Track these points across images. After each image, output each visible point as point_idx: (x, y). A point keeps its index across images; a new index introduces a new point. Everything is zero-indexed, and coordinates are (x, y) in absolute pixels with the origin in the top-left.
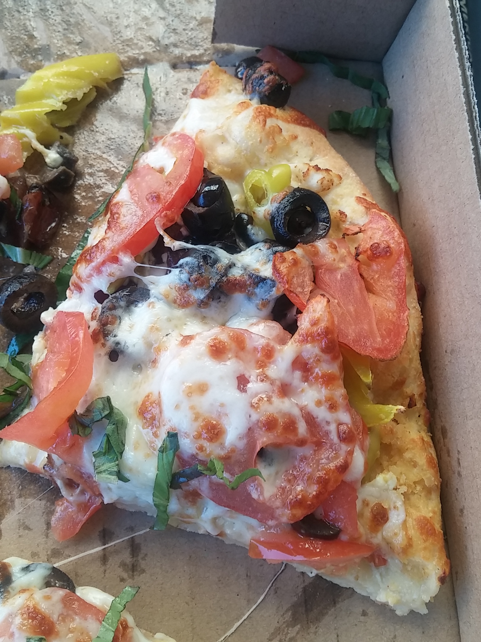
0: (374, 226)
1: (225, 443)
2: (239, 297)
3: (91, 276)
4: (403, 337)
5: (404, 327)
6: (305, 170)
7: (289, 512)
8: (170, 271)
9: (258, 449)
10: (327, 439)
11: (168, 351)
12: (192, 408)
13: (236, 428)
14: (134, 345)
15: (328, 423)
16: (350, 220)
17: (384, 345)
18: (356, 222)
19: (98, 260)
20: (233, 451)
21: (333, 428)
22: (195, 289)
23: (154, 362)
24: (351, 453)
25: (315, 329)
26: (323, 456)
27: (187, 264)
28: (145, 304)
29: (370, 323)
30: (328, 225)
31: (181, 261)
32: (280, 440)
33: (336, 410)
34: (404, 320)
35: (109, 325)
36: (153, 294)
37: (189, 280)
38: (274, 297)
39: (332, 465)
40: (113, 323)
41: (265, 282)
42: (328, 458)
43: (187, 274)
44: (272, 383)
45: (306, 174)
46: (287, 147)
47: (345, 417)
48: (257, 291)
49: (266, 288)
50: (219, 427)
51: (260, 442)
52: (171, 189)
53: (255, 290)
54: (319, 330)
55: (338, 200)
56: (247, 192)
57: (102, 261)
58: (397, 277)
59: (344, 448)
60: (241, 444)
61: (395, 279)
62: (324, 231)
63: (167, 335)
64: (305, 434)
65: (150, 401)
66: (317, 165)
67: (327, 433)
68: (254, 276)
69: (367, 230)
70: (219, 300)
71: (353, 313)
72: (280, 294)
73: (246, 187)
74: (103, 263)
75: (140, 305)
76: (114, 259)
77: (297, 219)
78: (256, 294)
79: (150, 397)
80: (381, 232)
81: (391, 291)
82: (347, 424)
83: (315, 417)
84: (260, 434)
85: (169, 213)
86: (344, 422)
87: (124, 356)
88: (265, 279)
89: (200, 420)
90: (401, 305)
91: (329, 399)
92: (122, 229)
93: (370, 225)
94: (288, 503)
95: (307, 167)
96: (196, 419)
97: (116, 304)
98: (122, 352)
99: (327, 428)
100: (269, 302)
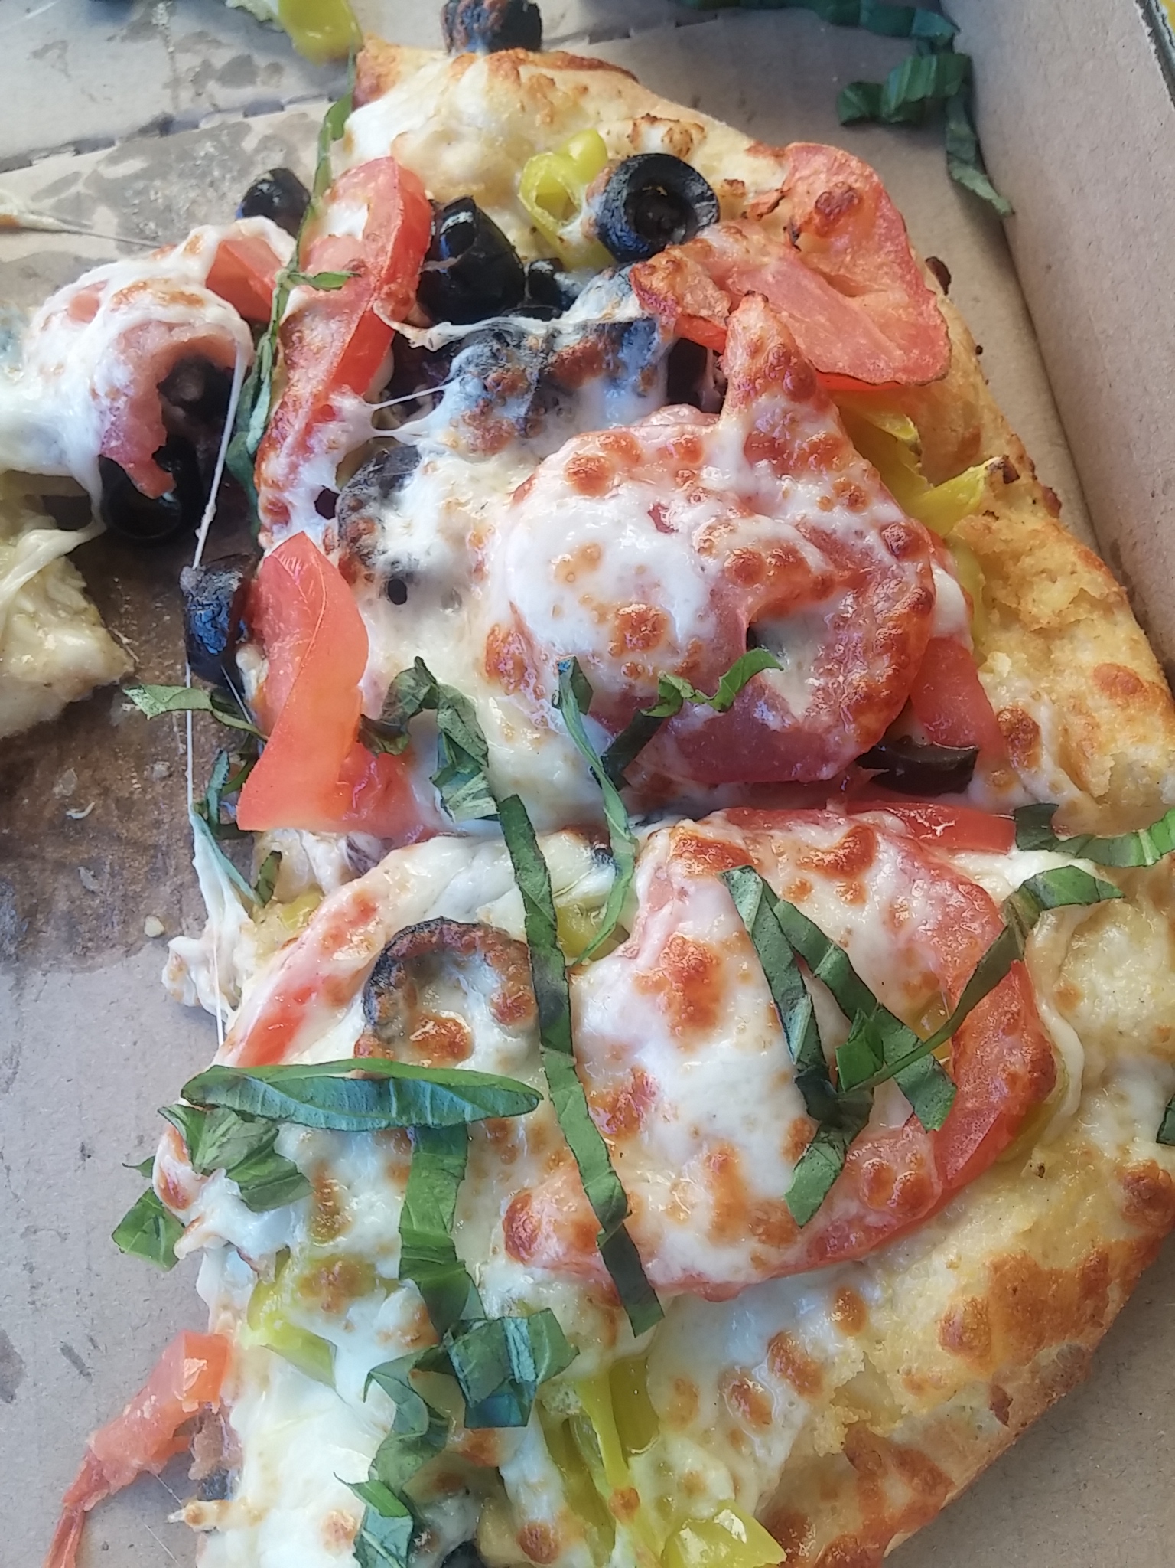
0: (805, 172)
1: (676, 640)
2: (592, 386)
3: (294, 468)
4: (942, 343)
5: (935, 327)
6: (629, 130)
7: (853, 726)
8: (442, 392)
9: (745, 626)
10: (872, 564)
11: (497, 531)
12: (585, 601)
13: (686, 601)
14: (428, 553)
15: (860, 534)
16: (753, 189)
17: (912, 361)
18: (766, 187)
19: (296, 427)
20: (696, 649)
21: (872, 539)
22: (504, 403)
23: (478, 570)
24: (927, 573)
25: (761, 361)
26: (876, 600)
27: (469, 362)
28: (417, 472)
29: (867, 333)
30: (714, 202)
31: (456, 362)
32: (779, 592)
33: (864, 503)
34: (930, 316)
35: (364, 537)
36: (424, 449)
37: (485, 388)
38: (661, 352)
39: (901, 607)
40: (370, 531)
41: (632, 329)
42: (888, 598)
43: (476, 380)
44: (720, 497)
45: (634, 137)
46: (575, 110)
47: (887, 511)
48: (624, 355)
49: (639, 340)
50: (651, 614)
51: (743, 609)
52: (380, 244)
53: (621, 355)
54: (771, 358)
55: (715, 164)
56: (533, 208)
57: (303, 425)
58: (889, 244)
59: (910, 569)
60: (708, 628)
61: (886, 250)
62: (711, 215)
63: (483, 507)
64: (823, 565)
65: (500, 638)
66: (648, 115)
67: (867, 553)
68: (607, 329)
69: (795, 186)
70: (557, 408)
71: (828, 324)
72: (670, 340)
73: (527, 198)
74: (308, 430)
75: (407, 482)
76: (326, 413)
77: (650, 215)
78: (624, 365)
79: (496, 633)
80: (823, 176)
81: (886, 273)
82: (897, 524)
83: (829, 532)
84: (735, 594)
85: (393, 286)
86: (890, 520)
87: (417, 584)
88: (630, 324)
89: (610, 616)
90: (916, 293)
91: (841, 489)
92: (317, 353)
93: (797, 175)
94: (845, 710)
95: (631, 123)
96: (602, 618)
97: (362, 497)
98: (410, 576)
99: (860, 544)
100: (656, 367)
